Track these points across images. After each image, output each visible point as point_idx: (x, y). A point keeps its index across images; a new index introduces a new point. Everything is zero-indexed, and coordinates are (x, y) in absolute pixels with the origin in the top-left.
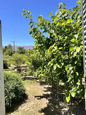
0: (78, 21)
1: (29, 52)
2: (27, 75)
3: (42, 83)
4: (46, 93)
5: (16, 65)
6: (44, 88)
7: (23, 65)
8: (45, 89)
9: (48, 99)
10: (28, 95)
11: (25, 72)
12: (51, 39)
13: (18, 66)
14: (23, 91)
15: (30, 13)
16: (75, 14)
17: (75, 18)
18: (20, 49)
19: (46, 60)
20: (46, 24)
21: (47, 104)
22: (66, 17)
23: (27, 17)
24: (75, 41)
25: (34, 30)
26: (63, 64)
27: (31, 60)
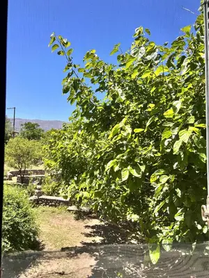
0: (184, 72)
1: (55, 137)
2: (43, 193)
3: (80, 215)
4: (89, 240)
5: (16, 168)
6: (87, 227)
7: (34, 168)
8: (89, 231)
9: (94, 255)
10: (44, 245)
11: (39, 187)
12: (113, 107)
13: (20, 171)
14: (31, 234)
15: (69, 44)
16: (174, 55)
17: (174, 64)
18: (28, 127)
19: (99, 157)
20: (104, 72)
21: (93, 268)
22: (156, 60)
23: (59, 53)
24: (174, 117)
25: (76, 84)
26: (143, 168)
27: (59, 154)
